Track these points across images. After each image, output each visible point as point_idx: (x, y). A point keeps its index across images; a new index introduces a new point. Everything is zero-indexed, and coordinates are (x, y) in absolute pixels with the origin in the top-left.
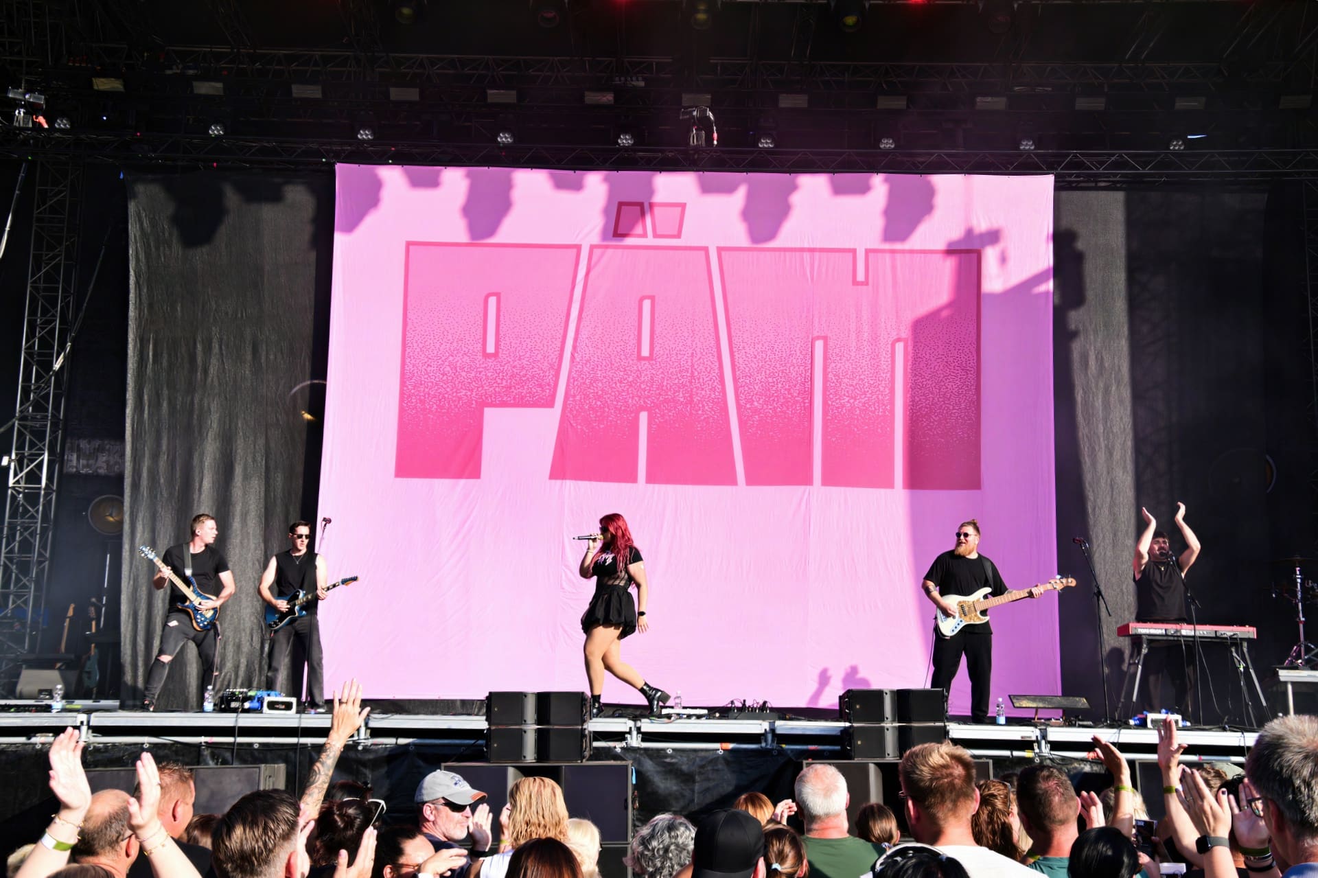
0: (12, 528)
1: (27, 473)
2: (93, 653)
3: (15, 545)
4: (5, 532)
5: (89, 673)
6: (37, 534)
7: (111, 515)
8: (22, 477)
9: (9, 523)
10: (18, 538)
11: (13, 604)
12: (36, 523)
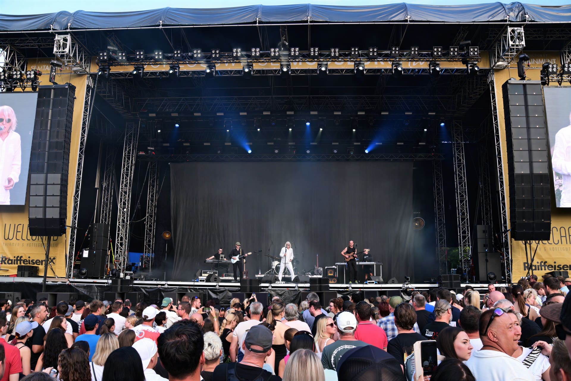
0: (147, 237)
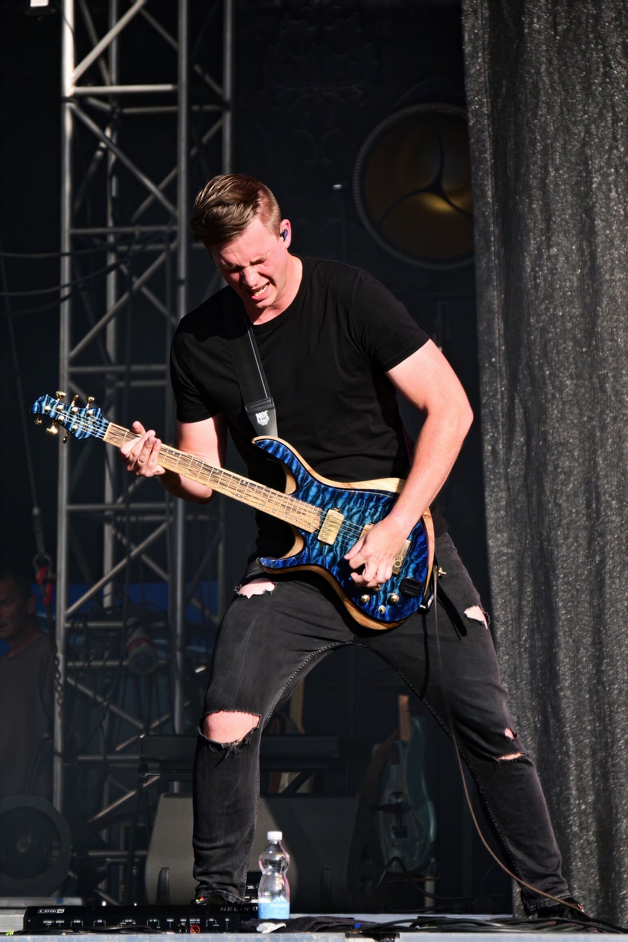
0: (89, 262)
1: (122, 36)
2: (406, 735)
3: (103, 331)
4: (66, 278)
5: (398, 810)
6: (177, 283)
7: (437, 190)
8: (105, 53)
9: (75, 240)
10: (112, 304)
11: (116, 561)
12: (173, 236)
